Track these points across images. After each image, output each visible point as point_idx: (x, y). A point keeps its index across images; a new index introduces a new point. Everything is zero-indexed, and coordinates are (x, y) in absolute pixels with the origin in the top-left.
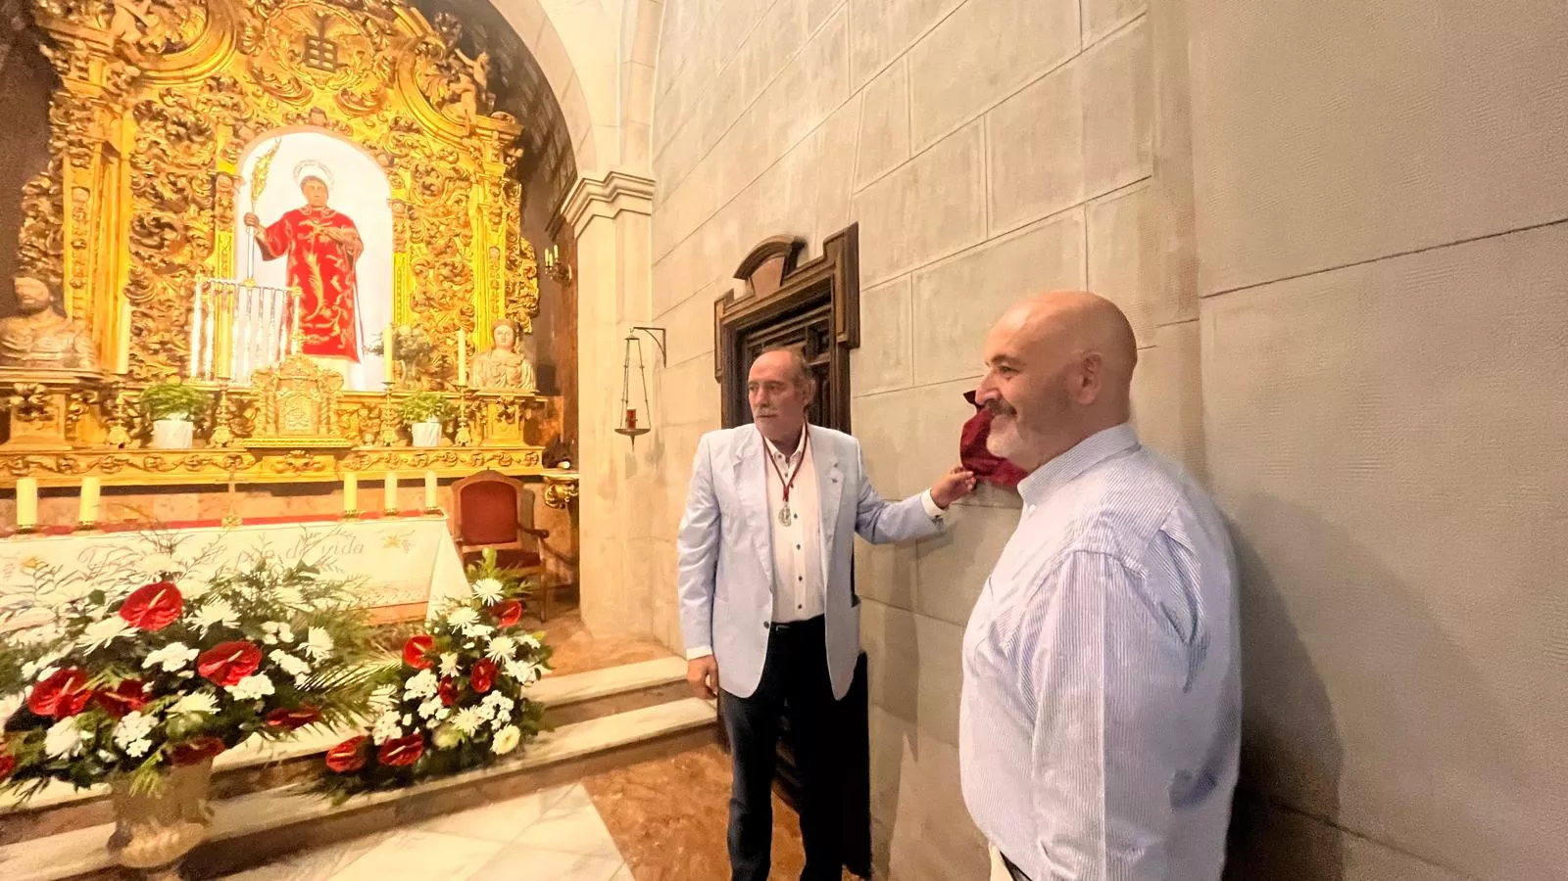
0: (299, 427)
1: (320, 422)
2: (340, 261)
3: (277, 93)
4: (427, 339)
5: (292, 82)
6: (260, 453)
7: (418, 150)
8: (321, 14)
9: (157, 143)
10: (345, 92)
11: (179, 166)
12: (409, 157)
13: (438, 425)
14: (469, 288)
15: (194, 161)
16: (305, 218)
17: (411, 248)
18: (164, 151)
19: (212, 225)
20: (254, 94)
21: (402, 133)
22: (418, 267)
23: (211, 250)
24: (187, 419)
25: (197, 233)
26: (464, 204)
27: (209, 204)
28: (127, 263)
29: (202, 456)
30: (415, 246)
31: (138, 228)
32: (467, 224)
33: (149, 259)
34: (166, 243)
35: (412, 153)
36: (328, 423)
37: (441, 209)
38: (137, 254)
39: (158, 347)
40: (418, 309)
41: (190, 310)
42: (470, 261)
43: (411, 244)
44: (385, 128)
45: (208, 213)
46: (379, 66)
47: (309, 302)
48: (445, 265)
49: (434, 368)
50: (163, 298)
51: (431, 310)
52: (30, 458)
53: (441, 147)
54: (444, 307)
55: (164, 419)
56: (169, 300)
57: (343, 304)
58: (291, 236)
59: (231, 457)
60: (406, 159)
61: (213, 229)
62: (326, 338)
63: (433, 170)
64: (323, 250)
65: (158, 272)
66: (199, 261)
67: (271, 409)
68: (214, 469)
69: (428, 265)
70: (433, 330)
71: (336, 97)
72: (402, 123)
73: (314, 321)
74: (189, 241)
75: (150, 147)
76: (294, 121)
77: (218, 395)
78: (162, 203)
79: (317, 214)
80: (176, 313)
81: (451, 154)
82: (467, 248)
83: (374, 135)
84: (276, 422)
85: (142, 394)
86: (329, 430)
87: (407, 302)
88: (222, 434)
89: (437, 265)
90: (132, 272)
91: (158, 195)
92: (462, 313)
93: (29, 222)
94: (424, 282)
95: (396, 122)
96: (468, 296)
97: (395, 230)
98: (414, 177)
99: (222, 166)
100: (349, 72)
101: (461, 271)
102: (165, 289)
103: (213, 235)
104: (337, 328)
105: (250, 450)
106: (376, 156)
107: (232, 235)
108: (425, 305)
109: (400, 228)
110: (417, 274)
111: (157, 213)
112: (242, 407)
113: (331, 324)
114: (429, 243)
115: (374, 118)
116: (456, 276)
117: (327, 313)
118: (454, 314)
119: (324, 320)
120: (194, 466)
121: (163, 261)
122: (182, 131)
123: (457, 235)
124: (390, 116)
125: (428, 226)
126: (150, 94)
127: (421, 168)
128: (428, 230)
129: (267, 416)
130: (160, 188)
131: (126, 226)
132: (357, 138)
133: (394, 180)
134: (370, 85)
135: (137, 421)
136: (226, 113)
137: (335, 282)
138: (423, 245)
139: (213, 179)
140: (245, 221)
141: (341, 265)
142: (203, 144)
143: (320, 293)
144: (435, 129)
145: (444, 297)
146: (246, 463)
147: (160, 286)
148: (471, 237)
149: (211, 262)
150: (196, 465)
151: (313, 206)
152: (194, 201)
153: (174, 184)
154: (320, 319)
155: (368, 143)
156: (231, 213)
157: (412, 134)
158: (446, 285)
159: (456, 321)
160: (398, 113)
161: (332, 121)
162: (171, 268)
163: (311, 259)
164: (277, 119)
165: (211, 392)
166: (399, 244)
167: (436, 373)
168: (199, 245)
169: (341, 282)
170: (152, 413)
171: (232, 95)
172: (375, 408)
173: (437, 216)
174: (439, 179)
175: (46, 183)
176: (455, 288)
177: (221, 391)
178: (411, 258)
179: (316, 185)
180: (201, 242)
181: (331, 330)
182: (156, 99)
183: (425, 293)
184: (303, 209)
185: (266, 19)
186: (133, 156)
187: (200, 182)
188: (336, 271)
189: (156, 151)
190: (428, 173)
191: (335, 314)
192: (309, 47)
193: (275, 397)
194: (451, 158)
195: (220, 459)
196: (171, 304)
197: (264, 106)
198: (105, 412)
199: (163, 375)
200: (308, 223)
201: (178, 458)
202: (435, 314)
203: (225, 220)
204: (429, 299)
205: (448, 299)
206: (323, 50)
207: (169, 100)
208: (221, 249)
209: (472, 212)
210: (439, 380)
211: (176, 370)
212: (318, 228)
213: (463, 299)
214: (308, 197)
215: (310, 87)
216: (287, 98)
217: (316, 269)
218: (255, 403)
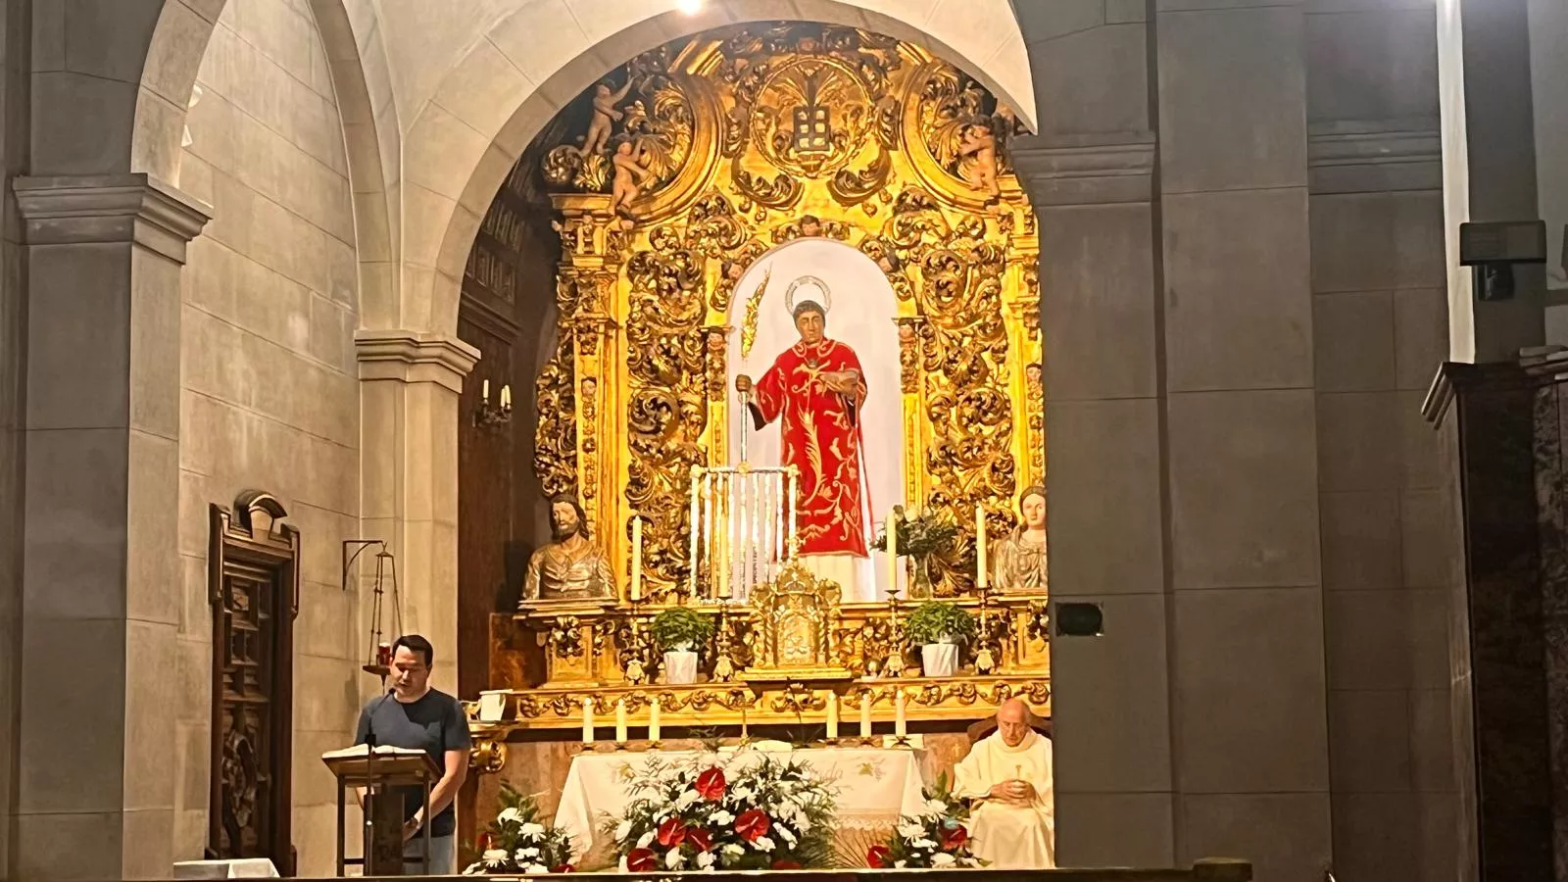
0: (797, 655)
1: (817, 649)
2: (840, 416)
3: (766, 201)
4: (947, 516)
5: (780, 184)
6: (760, 687)
7: (931, 232)
8: (810, 72)
9: (651, 301)
10: (840, 175)
11: (670, 325)
12: (920, 244)
13: (952, 646)
14: (1004, 428)
15: (685, 316)
16: (799, 361)
17: (927, 380)
18: (656, 309)
19: (703, 393)
20: (741, 209)
21: (909, 214)
22: (935, 409)
23: (703, 425)
24: (692, 650)
25: (691, 408)
26: (994, 299)
27: (700, 368)
28: (626, 457)
29: (708, 692)
30: (931, 376)
31: (637, 415)
32: (999, 330)
33: (647, 450)
34: (663, 427)
35: (926, 238)
36: (827, 649)
37: (963, 314)
38: (636, 444)
39: (657, 558)
40: (937, 471)
41: (687, 507)
42: (1006, 385)
43: (926, 373)
44: (889, 208)
45: (698, 379)
46: (879, 124)
47: (806, 481)
48: (969, 400)
49: (959, 561)
50: (661, 495)
51: (955, 469)
52: (570, 696)
53: (961, 218)
54: (970, 465)
55: (673, 650)
56: (667, 497)
57: (844, 479)
58: (785, 389)
59: (733, 693)
60: (916, 250)
61: (706, 398)
62: (827, 528)
63: (949, 259)
64: (820, 403)
65: (655, 465)
66: (691, 443)
67: (770, 634)
68: (720, 707)
69: (948, 403)
70: (956, 501)
71: (829, 184)
72: (909, 200)
73: (813, 506)
74: (682, 418)
75: (643, 306)
76: (785, 237)
77: (718, 617)
78: (656, 377)
79: (812, 353)
80: (673, 512)
81: (974, 226)
82: (1001, 366)
83: (875, 225)
84: (775, 650)
85: (652, 620)
86: (828, 658)
87: (921, 461)
88: (723, 666)
89: (961, 398)
90: (631, 468)
91: (654, 370)
92: (994, 469)
93: (543, 420)
94: (943, 428)
95: (901, 200)
96: (1003, 441)
97: (903, 363)
98: (925, 274)
99: (713, 319)
100: (843, 143)
101: (992, 406)
102: (661, 483)
103: (705, 405)
104: (838, 512)
105: (750, 684)
106: (877, 260)
107: (724, 404)
108: (947, 464)
109: (908, 358)
110: (933, 420)
111: (654, 392)
112: (742, 629)
113: (829, 509)
114: (947, 372)
115: (875, 200)
116: (985, 413)
117: (827, 493)
118: (985, 471)
119: (825, 504)
120: (699, 704)
121: (659, 451)
122: (672, 280)
123: (986, 349)
124: (894, 191)
125: (946, 342)
126: (642, 243)
127: (934, 261)
128: (947, 349)
129: (765, 642)
130: (655, 362)
131: (625, 410)
132: (856, 235)
133: (900, 289)
134: (870, 153)
135: (646, 652)
136: (714, 241)
137: (834, 449)
138: (940, 372)
139: (704, 337)
140: (737, 386)
141: (841, 422)
142: (694, 290)
143: (817, 467)
144: (952, 197)
145: (969, 449)
146: (747, 700)
147: (656, 480)
148: (1006, 348)
149: (703, 441)
150: (702, 703)
151: (808, 343)
152: (687, 367)
153: (667, 352)
154: (821, 502)
155: (868, 245)
156: (723, 376)
157: (922, 212)
158: (972, 429)
159: (988, 483)
160: (905, 185)
161: (825, 226)
162: (668, 456)
163: (807, 419)
164: (766, 239)
165: (712, 615)
166: (909, 381)
167: (962, 565)
168: (692, 423)
169: (842, 447)
170: (662, 644)
171: (719, 219)
172: (882, 624)
173: (956, 326)
174: (958, 272)
175: (555, 371)
176: (987, 430)
177: (721, 613)
178: (927, 395)
179: (810, 315)
180: (694, 418)
181: (832, 515)
182: (649, 247)
183: (943, 448)
184: (797, 347)
185: (750, 104)
186: (629, 326)
187: (691, 342)
188: (838, 432)
189: (649, 310)
190: (943, 266)
191: (835, 491)
192: (798, 122)
193: (773, 618)
194: (975, 232)
195: (722, 695)
196: (667, 501)
197: (752, 222)
198: (619, 643)
199: (662, 593)
200: (803, 368)
201: (686, 694)
202: (960, 474)
203: (717, 387)
204: (949, 455)
205: (975, 450)
206: (812, 122)
207: (660, 243)
208: (714, 424)
209: (1005, 310)
210: (966, 575)
211: (673, 585)
212: (814, 373)
213: (996, 446)
214: (801, 331)
215: (800, 180)
216: (776, 205)
217: (813, 435)
218: (753, 625)
